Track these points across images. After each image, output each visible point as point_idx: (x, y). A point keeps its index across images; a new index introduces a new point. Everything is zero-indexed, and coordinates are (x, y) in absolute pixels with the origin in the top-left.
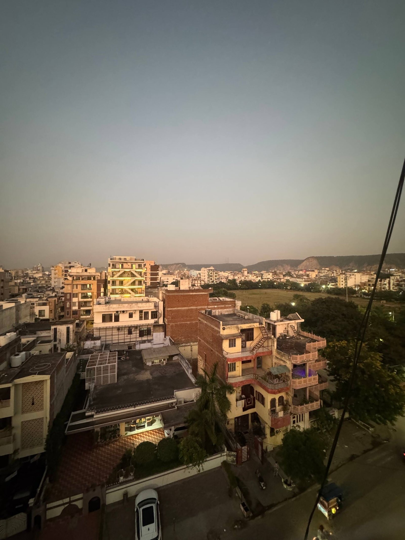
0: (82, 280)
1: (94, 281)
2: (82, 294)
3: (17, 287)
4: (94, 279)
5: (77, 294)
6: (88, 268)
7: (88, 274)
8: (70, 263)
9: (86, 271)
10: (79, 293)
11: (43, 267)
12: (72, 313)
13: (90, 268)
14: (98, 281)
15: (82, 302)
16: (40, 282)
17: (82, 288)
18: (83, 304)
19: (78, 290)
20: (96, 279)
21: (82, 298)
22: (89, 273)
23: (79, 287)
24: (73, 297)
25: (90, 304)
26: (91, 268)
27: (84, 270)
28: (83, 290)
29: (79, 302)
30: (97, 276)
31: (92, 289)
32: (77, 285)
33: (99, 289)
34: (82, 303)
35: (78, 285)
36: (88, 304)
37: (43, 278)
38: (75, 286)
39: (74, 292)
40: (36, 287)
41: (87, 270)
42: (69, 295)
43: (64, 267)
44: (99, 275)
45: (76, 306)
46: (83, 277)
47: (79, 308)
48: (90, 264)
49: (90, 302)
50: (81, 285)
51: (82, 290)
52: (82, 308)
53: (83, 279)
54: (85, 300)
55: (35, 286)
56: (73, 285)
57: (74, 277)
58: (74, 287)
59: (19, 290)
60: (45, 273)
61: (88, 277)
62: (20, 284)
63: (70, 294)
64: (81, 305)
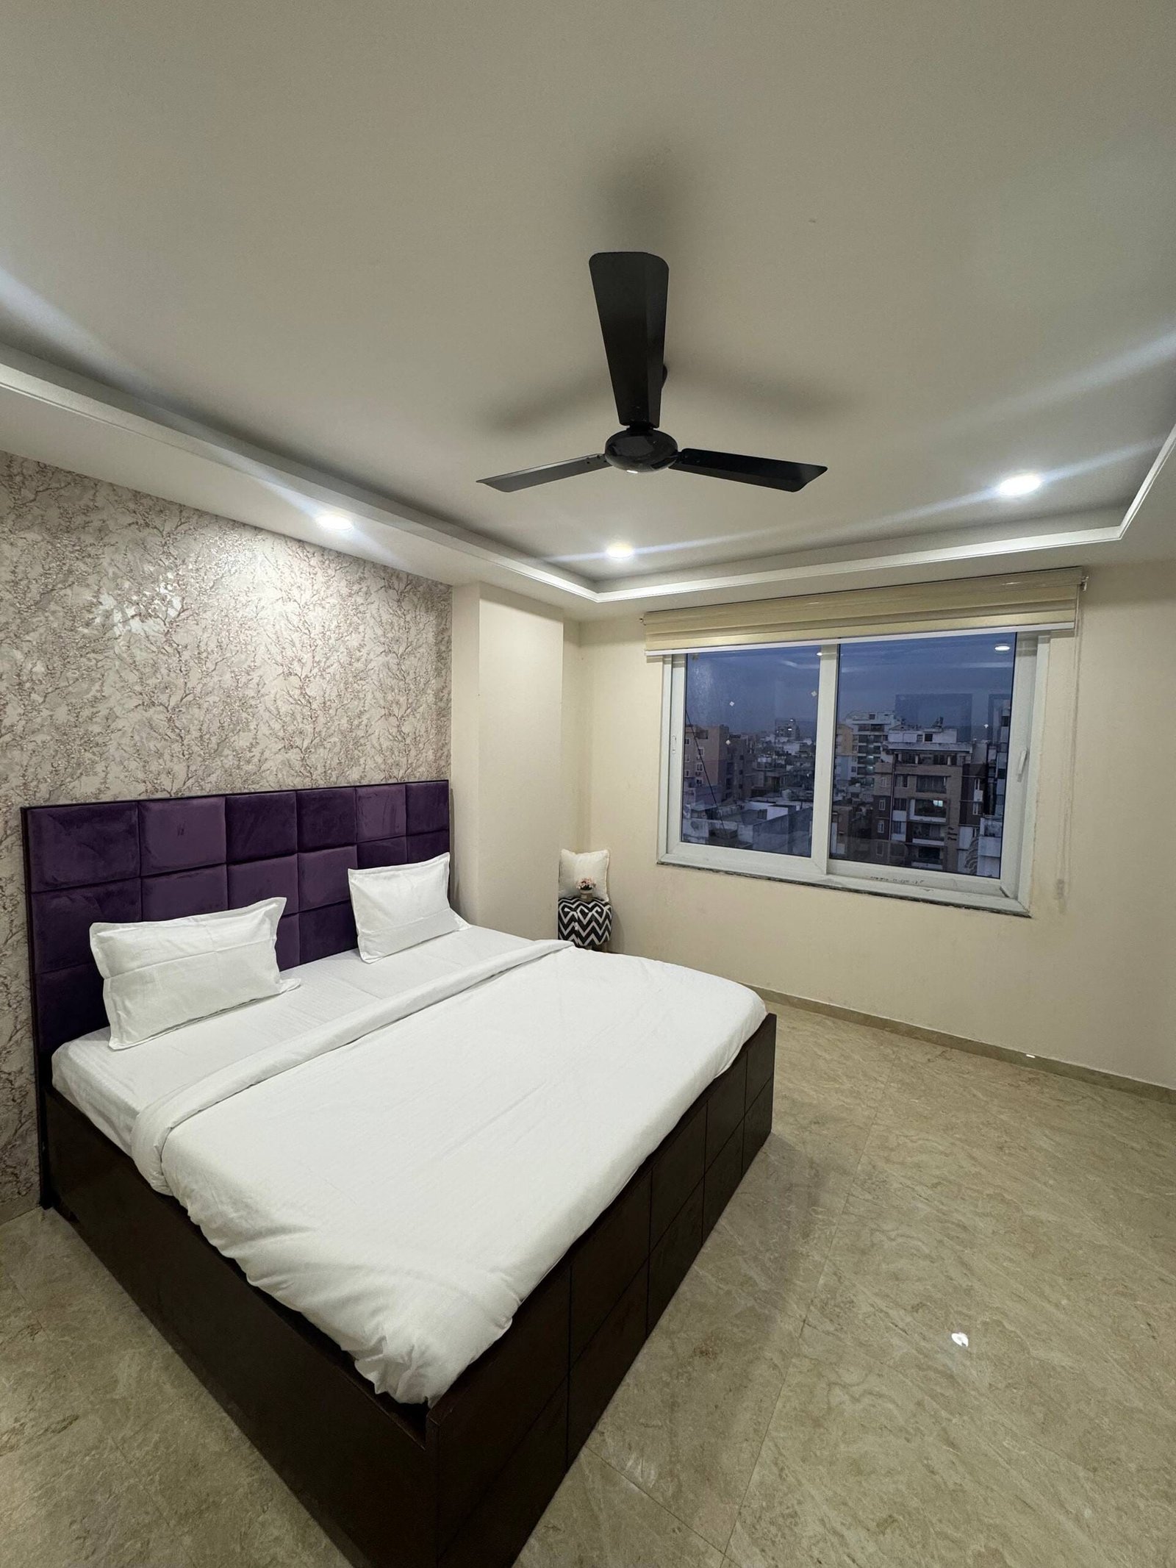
0: (920, 763)
1: (954, 768)
2: (917, 801)
3: (762, 773)
4: (954, 763)
5: (904, 801)
6: (934, 730)
7: (937, 748)
8: (872, 717)
9: (929, 738)
10: (911, 799)
11: (797, 728)
12: (889, 850)
13: (941, 730)
14: (966, 768)
15: (917, 823)
16: (801, 764)
17: (919, 788)
18: (920, 829)
19: (909, 790)
20: (959, 761)
21: (918, 813)
22: (940, 744)
23: (912, 782)
24: (895, 808)
25: (939, 833)
26: (943, 731)
27: (924, 737)
28: (920, 792)
29: (910, 824)
30: (964, 754)
31: (947, 792)
32: (905, 777)
33: (966, 793)
34: (917, 828)
35: (909, 778)
36: (932, 833)
37: (806, 755)
38: (901, 779)
39: (897, 796)
40: (796, 776)
41: (932, 735)
42: (883, 801)
43: (856, 728)
44: (968, 752)
45: (900, 833)
46: (922, 756)
47: (909, 839)
48: (942, 719)
49: (938, 826)
50: (915, 778)
51: (919, 790)
52: (915, 841)
53: (923, 760)
54: (927, 819)
55: (795, 773)
56: (896, 776)
57: (897, 755)
58: (898, 781)
59: (766, 778)
60: (805, 741)
61: (936, 757)
62: (766, 767)
63: (888, 798)
64: (915, 833)
